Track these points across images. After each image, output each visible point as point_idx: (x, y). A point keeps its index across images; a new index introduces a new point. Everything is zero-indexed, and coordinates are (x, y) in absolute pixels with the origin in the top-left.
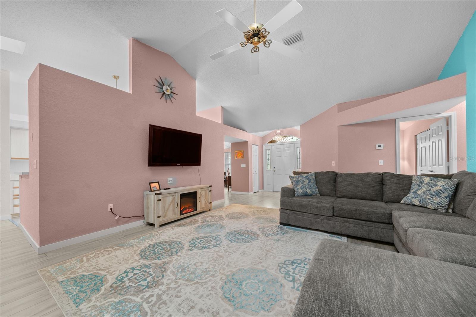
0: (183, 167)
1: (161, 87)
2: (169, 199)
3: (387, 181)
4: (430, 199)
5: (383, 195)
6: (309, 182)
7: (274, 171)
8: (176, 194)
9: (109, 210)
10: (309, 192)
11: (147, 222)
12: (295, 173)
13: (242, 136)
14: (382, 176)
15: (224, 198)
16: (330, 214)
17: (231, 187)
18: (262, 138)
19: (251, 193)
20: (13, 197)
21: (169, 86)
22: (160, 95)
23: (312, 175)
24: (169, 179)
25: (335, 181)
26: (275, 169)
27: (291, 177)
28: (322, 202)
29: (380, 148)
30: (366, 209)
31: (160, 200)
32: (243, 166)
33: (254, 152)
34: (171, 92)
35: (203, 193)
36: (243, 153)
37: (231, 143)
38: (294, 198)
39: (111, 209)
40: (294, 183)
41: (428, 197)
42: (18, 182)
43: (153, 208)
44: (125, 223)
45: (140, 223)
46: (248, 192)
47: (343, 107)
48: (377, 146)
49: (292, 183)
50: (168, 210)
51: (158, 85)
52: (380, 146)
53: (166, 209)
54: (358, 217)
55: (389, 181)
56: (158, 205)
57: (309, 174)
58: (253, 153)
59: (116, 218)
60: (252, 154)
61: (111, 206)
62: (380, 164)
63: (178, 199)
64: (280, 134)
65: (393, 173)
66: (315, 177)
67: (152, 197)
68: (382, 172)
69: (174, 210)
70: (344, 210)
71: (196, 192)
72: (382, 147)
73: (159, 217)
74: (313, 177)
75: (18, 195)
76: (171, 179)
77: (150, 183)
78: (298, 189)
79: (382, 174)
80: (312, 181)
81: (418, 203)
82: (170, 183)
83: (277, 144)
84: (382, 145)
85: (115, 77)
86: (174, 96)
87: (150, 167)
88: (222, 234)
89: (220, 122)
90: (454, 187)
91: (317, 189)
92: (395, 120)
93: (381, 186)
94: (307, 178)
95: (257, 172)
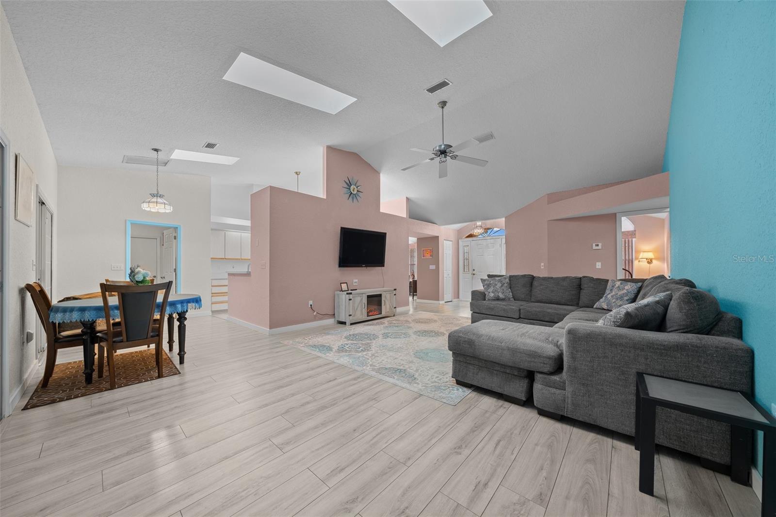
0: (368, 268)
1: (349, 187)
2: (358, 299)
3: (584, 286)
4: (615, 302)
5: (579, 300)
6: (502, 286)
7: (474, 274)
8: (364, 295)
9: (310, 306)
10: (501, 296)
11: (337, 321)
12: (489, 276)
13: (430, 230)
14: (581, 281)
15: (409, 305)
16: (517, 316)
17: (416, 295)
18: (458, 230)
19: (441, 302)
20: (211, 295)
21: (355, 185)
22: (348, 195)
23: (505, 278)
24: (355, 281)
25: (531, 285)
26: (474, 272)
27: (483, 281)
28: (510, 305)
29: (597, 248)
30: (549, 311)
31: (351, 299)
32: (433, 267)
33: (447, 249)
34: (358, 191)
35: (388, 296)
36: (431, 251)
37: (418, 239)
38: (485, 302)
39: (311, 305)
40: (485, 287)
41: (614, 301)
42: (227, 281)
43: (344, 306)
44: (320, 319)
45: (331, 321)
46: (438, 300)
47: (554, 198)
48: (594, 245)
49: (484, 286)
50: (357, 309)
51: (346, 186)
52: (598, 245)
53: (355, 309)
54: (542, 319)
55: (586, 286)
56: (349, 304)
57: (502, 277)
58: (445, 250)
59: (315, 314)
60: (443, 252)
61: (311, 302)
62: (597, 267)
63: (365, 300)
64: (481, 226)
65: (592, 277)
66: (510, 280)
67: (344, 296)
68: (581, 276)
69: (362, 311)
70: (530, 312)
71: (381, 294)
72: (600, 247)
73: (350, 315)
74: (507, 280)
75: (227, 293)
76: (357, 280)
77: (341, 283)
78: (489, 292)
79: (581, 278)
80: (506, 285)
81: (606, 307)
82: (356, 284)
83: (478, 239)
84: (600, 244)
85: (296, 173)
86: (360, 194)
87: (340, 268)
88: (410, 332)
89: (405, 216)
90: (636, 291)
91: (511, 294)
92: (615, 214)
93: (578, 291)
94: (500, 281)
95: (450, 275)
